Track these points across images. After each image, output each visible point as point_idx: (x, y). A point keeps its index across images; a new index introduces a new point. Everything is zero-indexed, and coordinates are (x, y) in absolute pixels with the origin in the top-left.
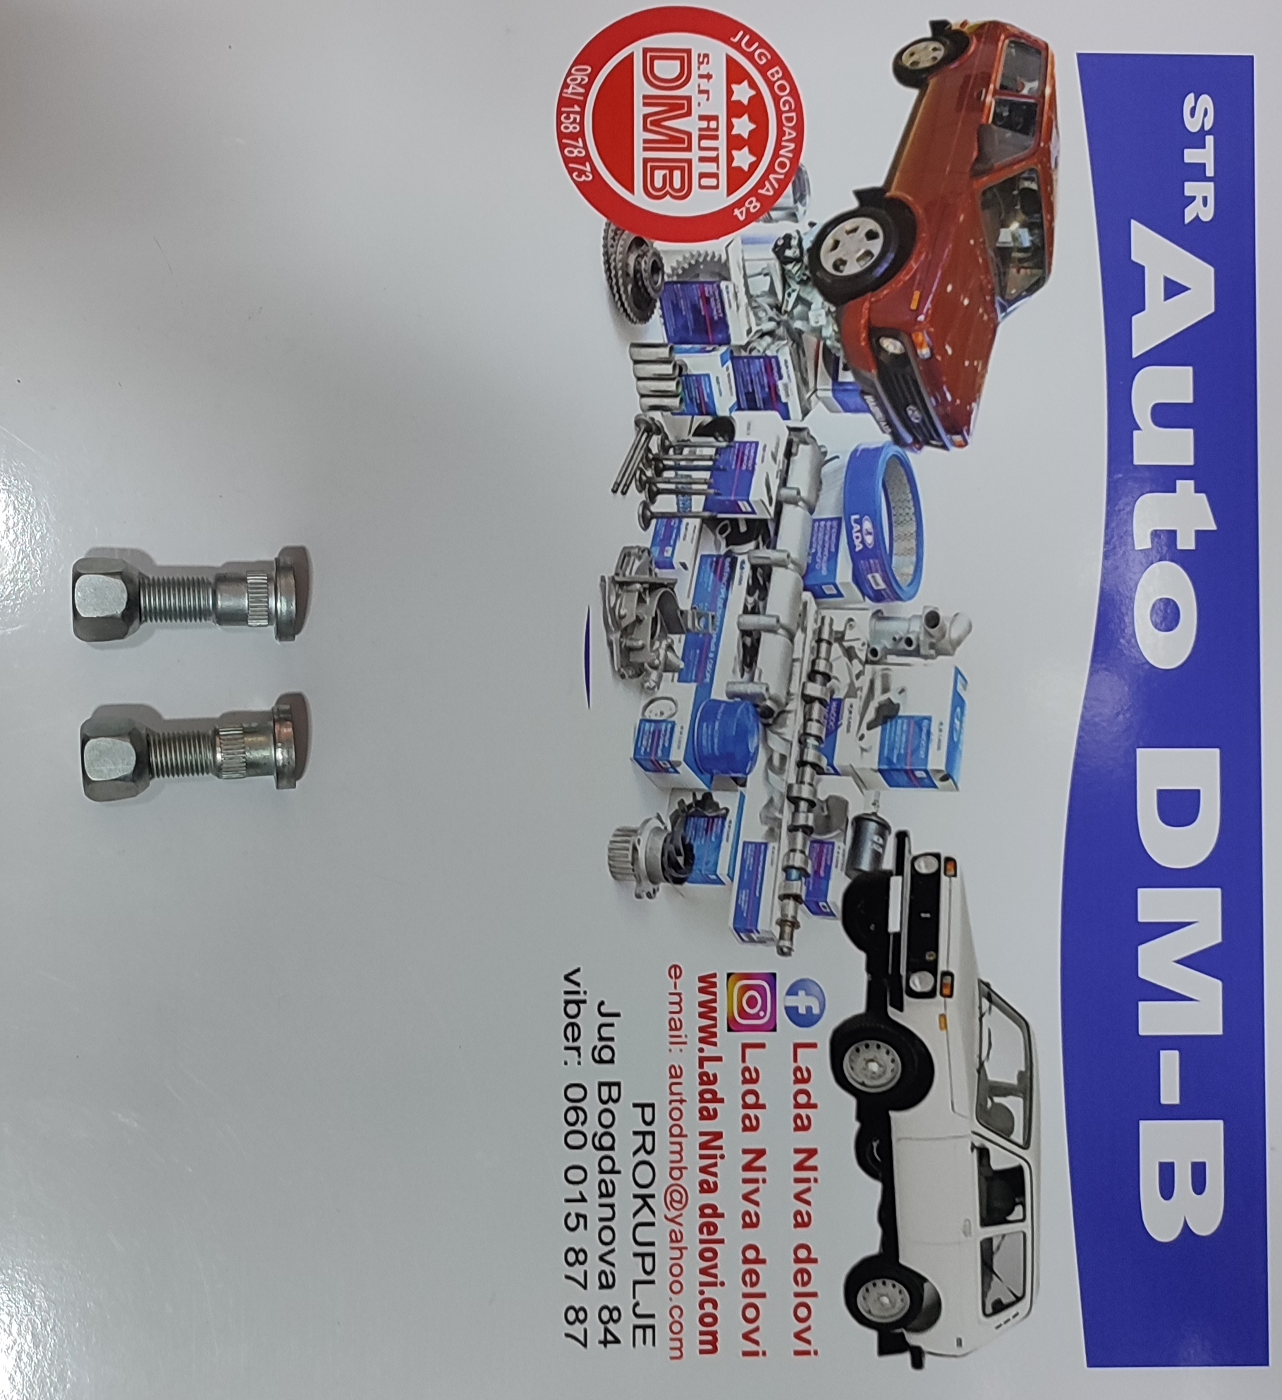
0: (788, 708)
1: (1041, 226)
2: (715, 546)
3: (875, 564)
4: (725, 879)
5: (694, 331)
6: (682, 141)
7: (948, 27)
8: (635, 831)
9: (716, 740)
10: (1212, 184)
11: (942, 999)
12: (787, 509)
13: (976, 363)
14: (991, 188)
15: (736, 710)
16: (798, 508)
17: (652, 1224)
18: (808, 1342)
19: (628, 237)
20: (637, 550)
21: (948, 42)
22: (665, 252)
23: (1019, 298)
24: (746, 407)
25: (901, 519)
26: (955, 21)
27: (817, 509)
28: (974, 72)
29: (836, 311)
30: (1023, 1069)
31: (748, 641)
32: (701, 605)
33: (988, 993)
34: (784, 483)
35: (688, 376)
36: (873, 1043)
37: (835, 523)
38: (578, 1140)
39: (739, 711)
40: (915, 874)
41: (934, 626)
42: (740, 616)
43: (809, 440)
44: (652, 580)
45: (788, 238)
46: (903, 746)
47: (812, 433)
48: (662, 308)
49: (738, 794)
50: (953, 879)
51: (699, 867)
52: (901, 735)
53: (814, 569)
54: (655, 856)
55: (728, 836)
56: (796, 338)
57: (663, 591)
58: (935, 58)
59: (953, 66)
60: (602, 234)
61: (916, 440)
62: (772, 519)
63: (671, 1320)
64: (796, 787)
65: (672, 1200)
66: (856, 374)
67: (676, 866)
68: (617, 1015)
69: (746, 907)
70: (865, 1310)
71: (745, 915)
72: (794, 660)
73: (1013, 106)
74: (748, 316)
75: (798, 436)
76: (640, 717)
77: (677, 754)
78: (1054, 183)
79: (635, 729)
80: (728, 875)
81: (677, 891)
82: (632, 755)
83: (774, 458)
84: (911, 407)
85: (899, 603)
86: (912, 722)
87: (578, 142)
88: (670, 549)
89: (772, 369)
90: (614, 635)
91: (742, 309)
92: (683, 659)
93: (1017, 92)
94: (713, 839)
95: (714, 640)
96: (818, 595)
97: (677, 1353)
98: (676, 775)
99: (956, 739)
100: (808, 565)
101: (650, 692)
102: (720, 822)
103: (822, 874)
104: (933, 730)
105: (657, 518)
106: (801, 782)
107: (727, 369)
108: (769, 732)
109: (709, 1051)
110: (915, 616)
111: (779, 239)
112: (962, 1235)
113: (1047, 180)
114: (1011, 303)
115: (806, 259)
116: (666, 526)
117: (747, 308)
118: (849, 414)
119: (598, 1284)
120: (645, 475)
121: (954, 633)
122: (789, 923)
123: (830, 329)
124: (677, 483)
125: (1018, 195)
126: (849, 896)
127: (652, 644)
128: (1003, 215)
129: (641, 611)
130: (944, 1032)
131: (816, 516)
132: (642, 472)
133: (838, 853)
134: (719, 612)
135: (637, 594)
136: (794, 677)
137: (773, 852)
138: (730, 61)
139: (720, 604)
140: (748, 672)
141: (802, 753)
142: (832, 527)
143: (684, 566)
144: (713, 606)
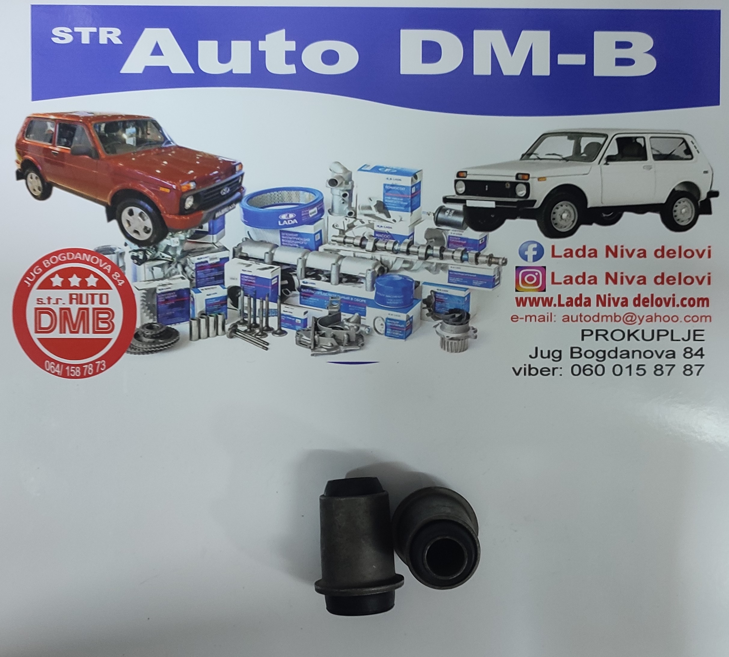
0: (379, 259)
1: (124, 122)
2: (295, 297)
3: (305, 212)
4: (467, 293)
5: (183, 308)
6: (83, 313)
7: (19, 170)
8: (443, 339)
9: (396, 297)
10: (101, 29)
11: (530, 180)
12: (276, 259)
13: (198, 158)
14: (105, 149)
15: (381, 286)
16: (275, 253)
17: (643, 331)
18: (704, 251)
19: (134, 342)
20: (297, 337)
21: (28, 171)
22: (142, 321)
23: (163, 134)
24: (222, 280)
25: (280, 198)
26: (16, 167)
27: (276, 243)
28: (43, 157)
29: (171, 232)
30: (566, 137)
31: (344, 280)
32: (326, 304)
33: (527, 155)
34: (262, 261)
35: (207, 311)
36: (553, 216)
37: (283, 234)
38: (600, 369)
39: (381, 285)
40: (465, 193)
41: (337, 182)
42: (332, 284)
43: (239, 247)
44: (313, 329)
45: (133, 257)
46: (399, 199)
47: (236, 246)
48: (171, 324)
49: (424, 286)
50: (468, 173)
51: (461, 305)
52: (393, 200)
53: (307, 244)
54: (456, 328)
55: (445, 291)
56: (186, 253)
57: (319, 323)
58: (36, 178)
59: (40, 168)
60: (133, 355)
61: (239, 190)
62: (281, 267)
63: (691, 322)
64: (420, 256)
65: (631, 321)
66: (204, 222)
67: (460, 318)
68: (537, 348)
69: (482, 282)
70: (689, 221)
71: (485, 282)
72: (354, 256)
73: (61, 136)
74: (174, 279)
75: (238, 253)
76: (384, 336)
77: (403, 317)
78: (101, 114)
79: (390, 339)
80: (465, 291)
81: (473, 318)
82: (403, 340)
83: (250, 265)
84: (221, 192)
85: (324, 200)
86: (386, 194)
87: (84, 368)
88: (297, 320)
89: (202, 266)
90: (342, 349)
91: (171, 282)
92: (354, 314)
93: (53, 134)
94: (447, 298)
95: (344, 298)
96: (320, 243)
97: (708, 318)
98: (414, 318)
99: (396, 171)
100: (305, 248)
101: (371, 330)
102: (438, 295)
103: (465, 242)
104: (391, 183)
105: (281, 327)
106: (417, 253)
107: (202, 290)
108: (392, 269)
109: (555, 301)
110: (331, 192)
111: (134, 262)
112: (651, 170)
113: (100, 118)
114: (165, 138)
115: (144, 248)
116: (285, 322)
117: (171, 280)
118: (226, 226)
119: (672, 359)
120: (258, 333)
121: (340, 171)
122: (490, 260)
123: (181, 235)
124: (263, 316)
125: (108, 134)
126: (476, 228)
127: (346, 329)
128: (119, 142)
129: (329, 335)
130: (547, 179)
131: (279, 244)
132: (257, 334)
133: (454, 234)
134: (329, 295)
135: (320, 337)
136: (363, 256)
137: (454, 268)
138: (40, 288)
139: (325, 294)
140: (361, 280)
141: (403, 252)
142: (285, 236)
143: (305, 313)
144: (327, 298)
